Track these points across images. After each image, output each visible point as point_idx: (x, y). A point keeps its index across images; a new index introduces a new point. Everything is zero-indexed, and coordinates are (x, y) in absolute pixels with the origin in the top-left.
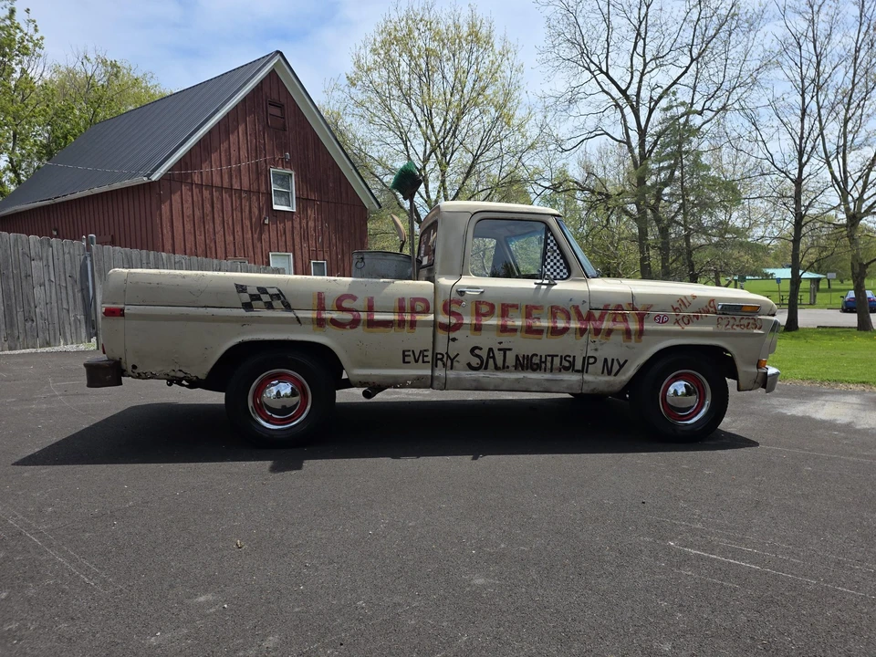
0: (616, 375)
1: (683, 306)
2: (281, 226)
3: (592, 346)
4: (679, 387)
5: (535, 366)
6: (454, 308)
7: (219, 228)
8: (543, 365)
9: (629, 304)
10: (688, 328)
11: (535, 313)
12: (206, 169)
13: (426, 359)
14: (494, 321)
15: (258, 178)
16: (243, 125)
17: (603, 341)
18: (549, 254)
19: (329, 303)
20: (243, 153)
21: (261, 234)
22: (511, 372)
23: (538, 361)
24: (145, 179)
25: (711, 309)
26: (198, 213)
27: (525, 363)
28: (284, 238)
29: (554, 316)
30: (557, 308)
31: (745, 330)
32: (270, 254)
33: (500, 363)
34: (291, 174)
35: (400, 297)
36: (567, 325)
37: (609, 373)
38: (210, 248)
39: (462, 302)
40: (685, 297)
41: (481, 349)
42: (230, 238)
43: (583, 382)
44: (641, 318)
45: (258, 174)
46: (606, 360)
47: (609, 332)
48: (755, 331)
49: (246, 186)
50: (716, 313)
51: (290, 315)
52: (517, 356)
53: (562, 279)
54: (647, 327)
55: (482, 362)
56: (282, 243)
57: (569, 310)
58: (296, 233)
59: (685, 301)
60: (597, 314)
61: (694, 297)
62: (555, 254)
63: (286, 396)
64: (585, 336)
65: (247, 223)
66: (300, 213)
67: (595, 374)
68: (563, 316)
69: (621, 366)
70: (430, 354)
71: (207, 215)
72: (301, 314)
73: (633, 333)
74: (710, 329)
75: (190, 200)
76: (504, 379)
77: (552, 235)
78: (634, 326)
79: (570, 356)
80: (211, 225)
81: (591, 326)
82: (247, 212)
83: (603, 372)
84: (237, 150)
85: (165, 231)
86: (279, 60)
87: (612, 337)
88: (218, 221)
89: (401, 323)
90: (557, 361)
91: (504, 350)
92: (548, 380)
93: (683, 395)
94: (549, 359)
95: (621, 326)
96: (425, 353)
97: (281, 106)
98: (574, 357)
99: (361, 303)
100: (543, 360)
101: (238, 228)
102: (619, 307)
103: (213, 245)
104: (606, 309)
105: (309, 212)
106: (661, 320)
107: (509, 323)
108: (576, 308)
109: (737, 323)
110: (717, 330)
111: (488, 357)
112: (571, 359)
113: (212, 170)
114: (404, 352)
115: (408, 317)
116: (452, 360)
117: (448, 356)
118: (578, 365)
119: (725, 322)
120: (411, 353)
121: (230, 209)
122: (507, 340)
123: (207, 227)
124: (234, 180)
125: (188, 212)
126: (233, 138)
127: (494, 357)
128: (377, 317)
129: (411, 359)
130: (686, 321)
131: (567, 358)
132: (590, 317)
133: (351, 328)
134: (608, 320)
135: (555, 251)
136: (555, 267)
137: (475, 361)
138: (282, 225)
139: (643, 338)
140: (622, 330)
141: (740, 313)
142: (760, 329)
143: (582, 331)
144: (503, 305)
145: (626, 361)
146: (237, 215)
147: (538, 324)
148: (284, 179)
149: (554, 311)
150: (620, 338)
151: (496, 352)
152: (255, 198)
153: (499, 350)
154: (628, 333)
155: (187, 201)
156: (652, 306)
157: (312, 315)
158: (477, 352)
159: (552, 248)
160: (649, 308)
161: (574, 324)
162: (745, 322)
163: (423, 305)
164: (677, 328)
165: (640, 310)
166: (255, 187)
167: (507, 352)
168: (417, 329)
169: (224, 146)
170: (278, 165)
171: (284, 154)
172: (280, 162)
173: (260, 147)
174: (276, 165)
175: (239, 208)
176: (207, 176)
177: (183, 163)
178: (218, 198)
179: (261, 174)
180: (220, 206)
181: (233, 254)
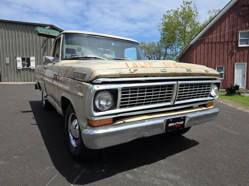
2: (242, 53)
7: (213, 56)
12: (210, 36)
15: (233, 36)
16: (228, 18)
20: (227, 28)
21: (232, 56)
26: (206, 52)
28: (243, 57)
31: (77, 92)
32: (235, 64)
38: (209, 63)
42: (217, 59)
45: (233, 35)
49: (226, 40)
56: (242, 59)
65: (226, 53)
71: (209, 52)
75: (204, 48)
80: (211, 55)
82: (226, 49)
84: (224, 28)
85: (194, 59)
88: (213, 54)
97: (247, 6)
101: (222, 55)
103: (210, 62)
113: (214, 37)
121: (219, 49)
123: (209, 56)
124: (222, 39)
125: (202, 52)
126: (223, 24)
130: (65, 83)
138: (243, 52)
146: (222, 51)
152: (230, 44)
155: (202, 49)
166: (231, 40)
169: (219, 28)
170: (243, 29)
171: (246, 25)
172: (245, 28)
173: (235, 24)
174: (242, 29)
175: (223, 48)
176: (211, 39)
177: (203, 36)
178: (214, 46)
179: (234, 34)
180: (215, 49)
181: (218, 64)
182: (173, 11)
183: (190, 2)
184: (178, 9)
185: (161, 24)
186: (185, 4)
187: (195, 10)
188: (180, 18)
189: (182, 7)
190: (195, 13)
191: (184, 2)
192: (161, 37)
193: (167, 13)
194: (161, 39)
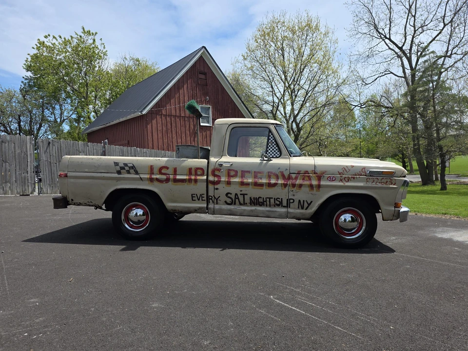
0: (306, 209)
1: (345, 172)
2: (204, 134)
3: (291, 193)
4: (348, 217)
5: (261, 204)
6: (217, 173)
7: (174, 135)
8: (265, 203)
9: (313, 171)
10: (347, 184)
11: (259, 175)
12: (168, 107)
13: (203, 199)
14: (237, 180)
16: (186, 85)
17: (298, 191)
18: (270, 144)
19: (156, 170)
20: (186, 98)
21: (194, 138)
22: (248, 206)
23: (262, 201)
24: (140, 113)
25: (363, 174)
26: (164, 129)
27: (255, 202)
28: (206, 139)
29: (269, 177)
30: (271, 173)
31: (385, 186)
33: (242, 201)
34: (210, 108)
35: (190, 167)
36: (277, 182)
37: (302, 208)
38: (170, 146)
39: (221, 170)
40: (347, 166)
41: (231, 194)
42: (180, 140)
43: (288, 212)
44: (319, 178)
46: (300, 201)
47: (301, 186)
48: (391, 186)
49: (187, 115)
50: (366, 176)
51: (138, 176)
52: (250, 198)
53: (277, 157)
54: (322, 183)
55: (232, 201)
57: (278, 174)
59: (346, 169)
60: (294, 176)
61: (353, 166)
62: (273, 144)
63: (140, 215)
64: (287, 188)
65: (188, 132)
67: (294, 208)
68: (275, 177)
69: (309, 205)
70: (205, 196)
71: (169, 129)
72: (142, 176)
73: (314, 186)
74: (361, 184)
75: (161, 122)
76: (245, 210)
77: (272, 134)
78: (315, 182)
79: (279, 199)
80: (171, 134)
81: (290, 182)
82: (188, 127)
83: (299, 208)
84: (183, 97)
85: (149, 138)
86: (204, 51)
87: (303, 188)
88: (174, 132)
89: (190, 180)
90: (272, 201)
91: (244, 195)
92: (268, 211)
93: (349, 221)
94: (268, 199)
95: (307, 183)
96: (203, 196)
97: (205, 74)
98: (282, 199)
99: (170, 171)
100: (265, 200)
101: (183, 135)
102: (307, 172)
103: (171, 144)
104: (299, 173)
106: (331, 179)
107: (245, 181)
108: (282, 174)
109: (380, 181)
110: (366, 185)
111: (235, 198)
112: (280, 200)
113: (171, 108)
114: (192, 195)
115: (193, 177)
116: (217, 200)
117: (215, 197)
118: (285, 203)
119: (372, 180)
120: (195, 195)
121: (179, 126)
122: (245, 189)
123: (168, 135)
124: (182, 112)
125: (160, 128)
126: (181, 91)
127: (238, 198)
128: (178, 177)
129: (196, 198)
130: (347, 180)
131: (278, 200)
132: (289, 178)
133: (166, 183)
134: (300, 179)
135: (273, 143)
137: (229, 200)
139: (321, 189)
140: (308, 185)
141: (381, 176)
142: (394, 185)
143: (285, 185)
144: (242, 171)
145: (312, 202)
146: (183, 129)
147: (260, 181)
148: (206, 110)
149: (270, 175)
150: (307, 189)
151: (239, 196)
152: (192, 120)
153: (241, 194)
154: (311, 186)
155: (159, 123)
156: (326, 172)
157: (147, 176)
158: (229, 195)
159: (272, 141)
160: (324, 173)
161: (280, 181)
162: (384, 181)
163: (201, 171)
164: (341, 184)
165: (319, 174)
167: (245, 196)
168: (198, 183)
169: (177, 96)
170: (203, 103)
171: (206, 98)
172: (205, 101)
173: (194, 95)
175: (184, 126)
176: (169, 110)
177: (157, 105)
178: (174, 121)
180: (175, 125)
182: (63, 40)
183: (94, 33)
184: (72, 37)
189: (81, 37)
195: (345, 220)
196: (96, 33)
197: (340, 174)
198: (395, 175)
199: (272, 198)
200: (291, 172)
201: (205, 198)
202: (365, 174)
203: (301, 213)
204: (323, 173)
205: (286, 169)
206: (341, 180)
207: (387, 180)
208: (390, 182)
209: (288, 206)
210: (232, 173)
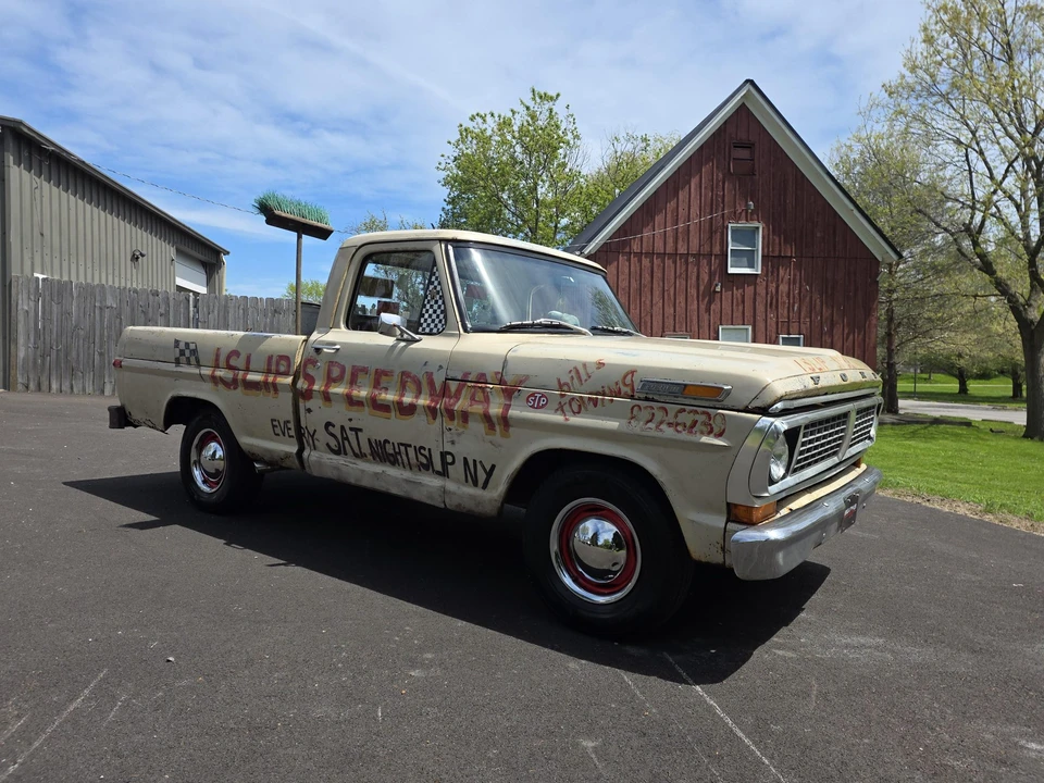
0: (485, 486)
1: (576, 380)
2: (738, 293)
3: (448, 435)
5: (392, 459)
6: (310, 370)
7: (657, 298)
8: (399, 458)
9: (497, 373)
10: (575, 420)
11: (384, 380)
12: (647, 234)
13: (290, 433)
14: (342, 389)
15: (711, 237)
16: (698, 177)
17: (461, 430)
18: (429, 297)
19: (222, 359)
20: (695, 210)
21: (710, 303)
22: (368, 461)
23: (391, 451)
25: (623, 390)
26: (634, 285)
27: (382, 452)
28: (741, 308)
29: (403, 388)
30: (409, 374)
31: (684, 436)
32: (721, 327)
33: (357, 451)
34: (758, 228)
35: (271, 354)
36: (415, 401)
37: (475, 483)
38: (645, 323)
39: (317, 361)
40: (584, 365)
41: (334, 426)
42: (669, 310)
43: (444, 491)
44: (509, 393)
45: (712, 233)
46: (465, 459)
47: (465, 416)
48: (705, 439)
49: (694, 249)
50: (632, 397)
51: (199, 371)
52: (370, 441)
54: (513, 412)
55: (339, 444)
56: (737, 314)
57: (421, 378)
58: (758, 299)
59: (582, 371)
60: (453, 386)
61: (601, 365)
62: (438, 297)
63: (220, 459)
64: (439, 419)
65: (693, 292)
66: (767, 275)
67: (457, 481)
68: (414, 387)
69: (489, 474)
70: (291, 425)
71: (645, 286)
72: (204, 371)
73: (495, 420)
74: (613, 424)
75: (627, 271)
76: (363, 471)
77: (438, 269)
78: (496, 409)
79: (425, 449)
80: (649, 297)
81: (442, 404)
82: (694, 278)
83: (467, 481)
84: (686, 209)
86: (749, 91)
87: (471, 424)
88: (657, 293)
89: (266, 383)
90: (411, 452)
91: (357, 430)
92: (407, 481)
93: (606, 546)
94: (402, 448)
95: (478, 408)
96: (289, 425)
97: (749, 146)
98: (429, 450)
99: (239, 362)
100: (397, 449)
101: (681, 299)
102: (482, 378)
103: (648, 319)
104: (465, 379)
105: (781, 272)
106: (537, 402)
107: (355, 393)
108: (430, 376)
109: (671, 418)
110: (625, 429)
111: (343, 438)
112: (426, 453)
113: (655, 235)
114: (272, 420)
115: (271, 379)
116: (312, 437)
117: (309, 431)
119: (646, 414)
120: (277, 423)
121: (672, 276)
122: (356, 417)
123: (643, 300)
124: (680, 243)
126: (682, 195)
127: (347, 439)
128: (251, 377)
129: (278, 430)
130: (575, 408)
131: (422, 451)
132: (445, 387)
133: (233, 388)
134: (465, 397)
135: (438, 293)
136: (434, 316)
137: (333, 443)
138: (740, 291)
139: (511, 429)
140: (480, 414)
141: (678, 400)
142: (719, 435)
143: (432, 412)
144: (354, 368)
145: (493, 467)
146: (681, 283)
147: (384, 396)
148: (747, 236)
149: (406, 379)
150: (477, 427)
151: (348, 432)
152: (705, 261)
153: (351, 429)
154: (487, 418)
155: (623, 273)
156: (527, 377)
157: (210, 372)
160: (522, 381)
162: (687, 418)
163: (285, 364)
164: (558, 418)
165: (509, 382)
166: (706, 249)
167: (359, 434)
168: (280, 393)
169: (671, 205)
170: (739, 219)
171: (747, 205)
172: (744, 214)
173: (717, 200)
174: (737, 219)
175: (684, 276)
176: (648, 243)
177: (623, 230)
178: (659, 266)
179: (716, 232)
180: (660, 275)
181: (672, 328)
182: (497, 119)
183: (554, 95)
184: (513, 112)
185: (449, 161)
186: (537, 98)
187: (571, 127)
188: (518, 148)
189: (528, 108)
190: (569, 137)
191: (533, 91)
192: (443, 209)
193: (474, 124)
194: (443, 215)
195: (595, 536)
196: (558, 95)
197: (561, 386)
198: (726, 403)
199: (410, 446)
200: (451, 375)
201: (292, 433)
202: (630, 393)
203: (472, 497)
204: (520, 383)
205: (441, 367)
206: (561, 409)
207: (697, 417)
208: (704, 424)
209: (444, 473)
210: (336, 372)
